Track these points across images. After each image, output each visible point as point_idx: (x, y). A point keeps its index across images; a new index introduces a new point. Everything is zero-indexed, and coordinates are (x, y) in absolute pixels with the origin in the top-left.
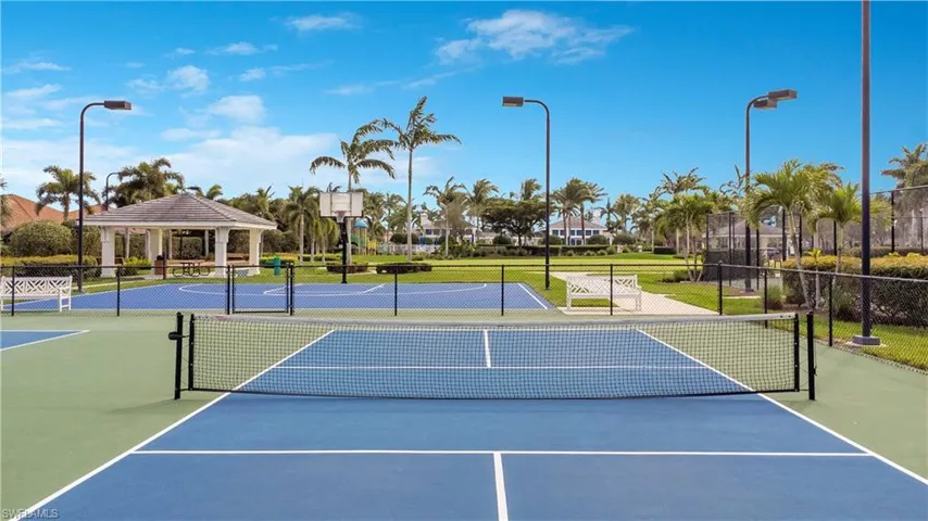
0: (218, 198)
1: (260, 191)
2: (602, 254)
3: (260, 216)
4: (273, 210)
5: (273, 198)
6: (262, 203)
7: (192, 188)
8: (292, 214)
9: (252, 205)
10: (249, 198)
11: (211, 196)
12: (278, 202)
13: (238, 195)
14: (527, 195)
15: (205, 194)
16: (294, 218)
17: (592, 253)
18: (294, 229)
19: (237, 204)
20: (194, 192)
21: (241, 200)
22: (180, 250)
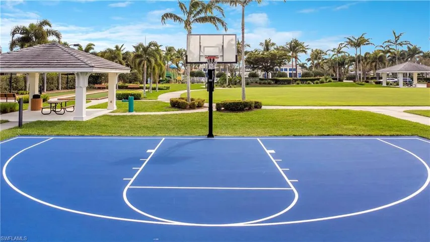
0: (91, 51)
1: (117, 47)
2: (317, 83)
3: (116, 62)
4: (124, 59)
5: (124, 52)
6: (119, 54)
7: (75, 45)
8: (138, 60)
9: (112, 56)
10: (110, 51)
11: (87, 50)
12: (127, 53)
13: (103, 50)
14: (267, 49)
15: (84, 49)
16: (140, 63)
17: (310, 82)
18: (139, 71)
19: (102, 55)
20: (76, 48)
21: (105, 52)
22: (67, 83)
